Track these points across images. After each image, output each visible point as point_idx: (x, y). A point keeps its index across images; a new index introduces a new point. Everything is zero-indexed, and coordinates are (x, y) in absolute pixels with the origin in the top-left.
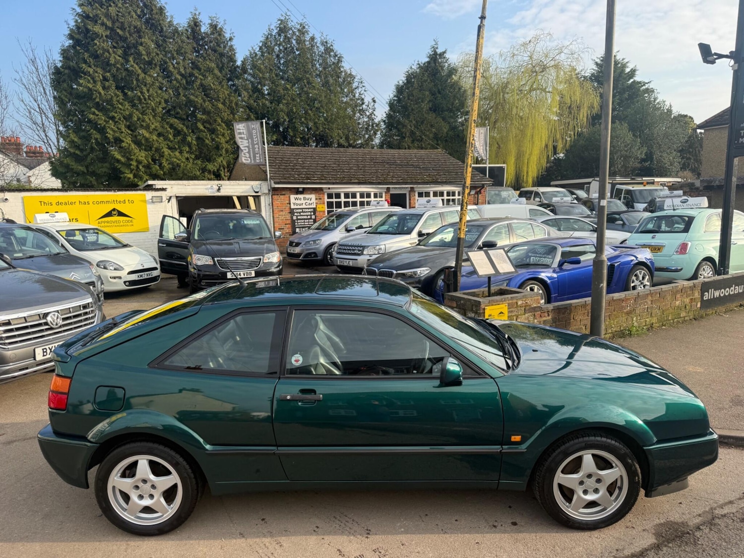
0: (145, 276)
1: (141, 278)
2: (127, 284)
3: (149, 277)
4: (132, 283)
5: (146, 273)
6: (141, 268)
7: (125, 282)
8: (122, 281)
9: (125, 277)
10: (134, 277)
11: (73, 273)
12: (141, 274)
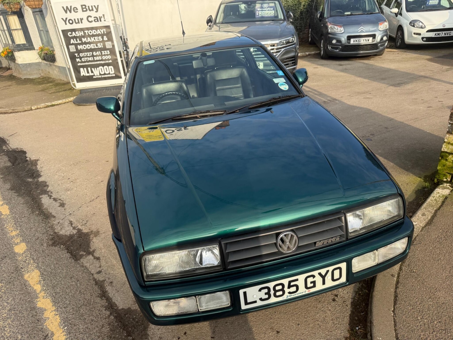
0: (442, 34)
1: (438, 36)
2: (425, 39)
3: (446, 36)
4: (429, 39)
5: (444, 32)
6: (442, 27)
7: (423, 38)
8: (420, 37)
9: (424, 34)
10: (432, 35)
11: (362, 27)
12: (439, 32)
